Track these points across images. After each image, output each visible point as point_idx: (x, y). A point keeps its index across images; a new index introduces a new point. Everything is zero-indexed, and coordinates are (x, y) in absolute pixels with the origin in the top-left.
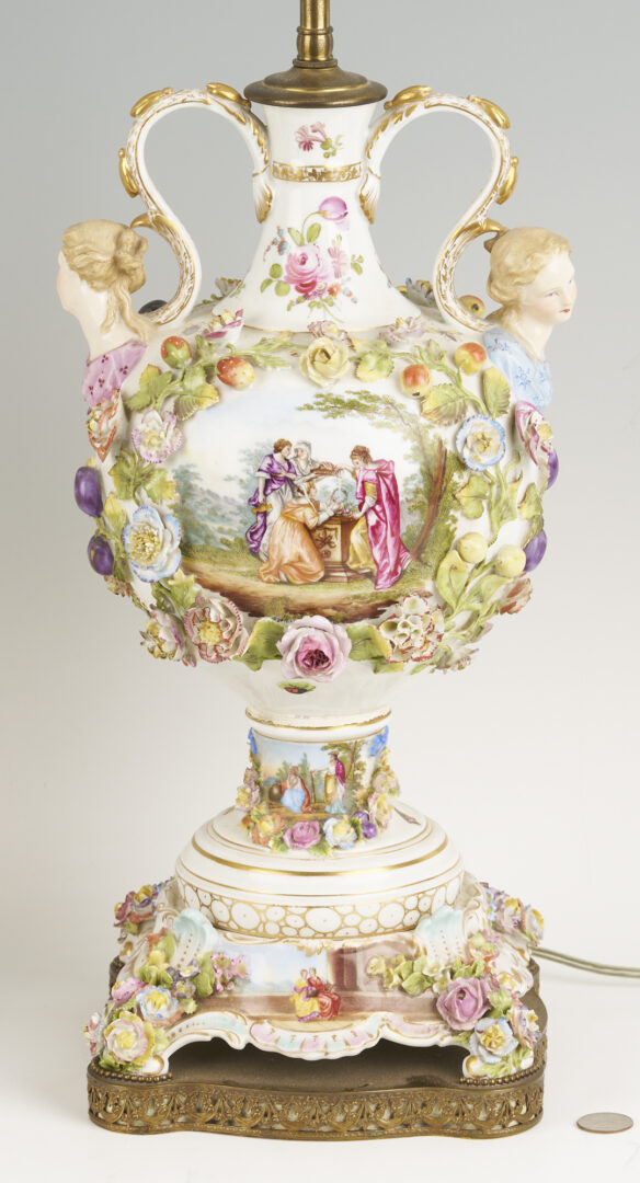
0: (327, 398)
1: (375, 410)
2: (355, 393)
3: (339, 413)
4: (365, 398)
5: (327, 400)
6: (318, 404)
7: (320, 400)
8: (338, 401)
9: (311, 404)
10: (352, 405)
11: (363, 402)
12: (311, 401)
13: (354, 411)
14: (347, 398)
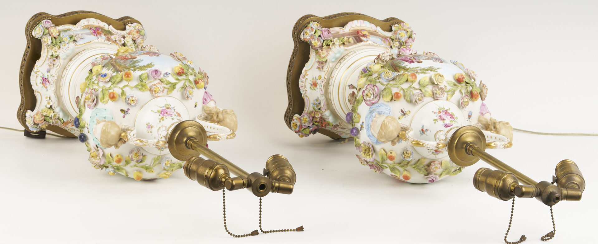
0: (434, 71)
1: (421, 70)
2: (427, 73)
3: (430, 68)
4: (424, 72)
5: (434, 70)
6: (436, 69)
7: (436, 70)
8: (431, 70)
9: (438, 69)
10: (427, 70)
11: (425, 71)
12: (438, 70)
13: (426, 68)
14: (429, 72)
